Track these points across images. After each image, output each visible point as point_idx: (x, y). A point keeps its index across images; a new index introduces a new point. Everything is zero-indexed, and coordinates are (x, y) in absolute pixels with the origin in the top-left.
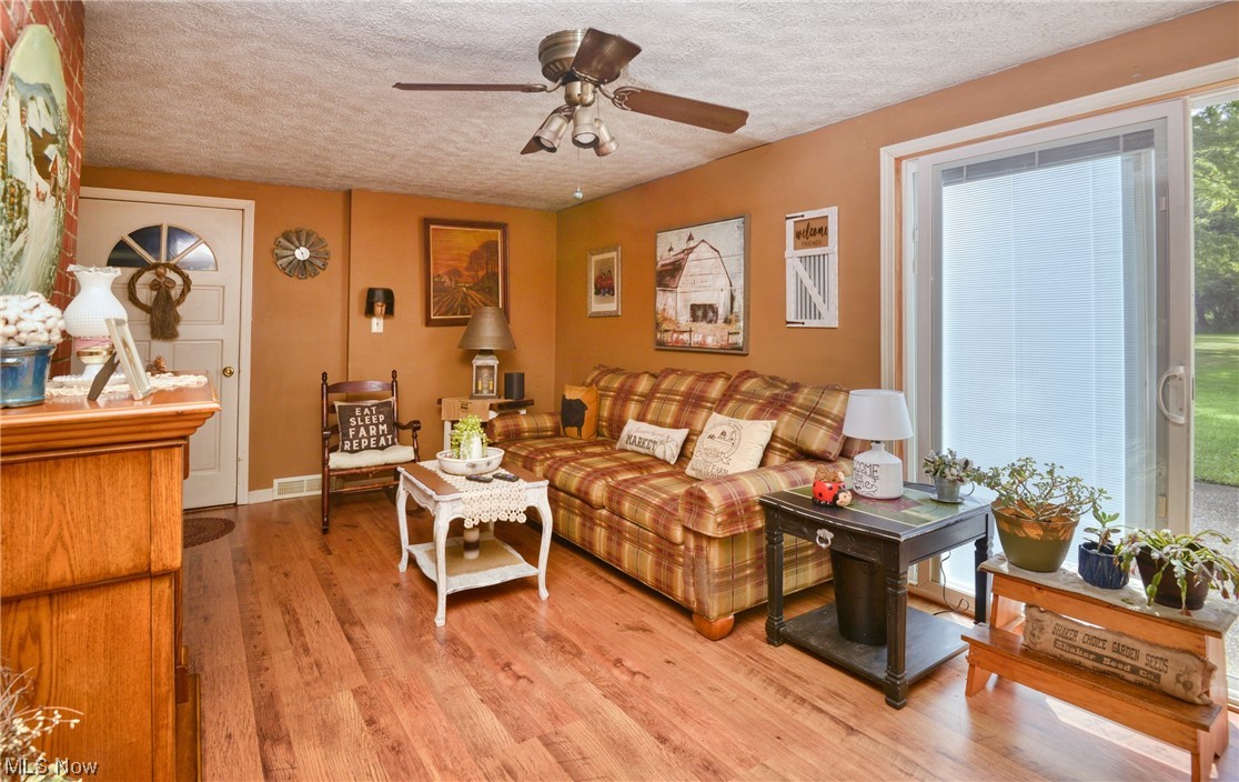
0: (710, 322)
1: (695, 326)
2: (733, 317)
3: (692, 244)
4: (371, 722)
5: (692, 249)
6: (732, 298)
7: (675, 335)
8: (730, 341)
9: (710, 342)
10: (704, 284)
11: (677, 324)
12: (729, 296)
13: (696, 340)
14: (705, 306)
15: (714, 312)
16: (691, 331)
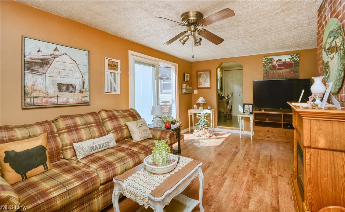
0: (71, 92)
1: (60, 94)
2: (84, 90)
3: (57, 53)
4: (249, 198)
5: (58, 56)
6: (84, 83)
7: (45, 99)
8: (83, 100)
9: (71, 101)
10: (66, 74)
11: (46, 93)
12: (81, 82)
13: (61, 101)
14: (68, 85)
15: (73, 88)
16: (57, 97)
